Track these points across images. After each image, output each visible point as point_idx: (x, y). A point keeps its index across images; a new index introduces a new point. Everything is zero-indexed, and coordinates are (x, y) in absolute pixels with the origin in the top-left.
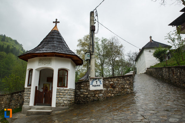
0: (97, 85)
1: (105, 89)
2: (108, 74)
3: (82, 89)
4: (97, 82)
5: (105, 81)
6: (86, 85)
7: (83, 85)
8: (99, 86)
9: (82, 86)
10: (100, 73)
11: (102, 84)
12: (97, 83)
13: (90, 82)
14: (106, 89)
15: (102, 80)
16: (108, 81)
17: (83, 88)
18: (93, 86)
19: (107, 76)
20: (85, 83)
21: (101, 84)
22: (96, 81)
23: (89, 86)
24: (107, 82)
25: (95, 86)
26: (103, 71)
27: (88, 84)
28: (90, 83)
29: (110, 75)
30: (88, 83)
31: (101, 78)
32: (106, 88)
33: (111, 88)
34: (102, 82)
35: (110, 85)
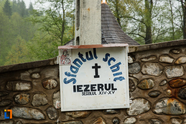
0: (100, 86)
1: (141, 105)
2: (168, 26)
3: (19, 105)
4: (96, 67)
5: (141, 64)
6: (44, 85)
7: (25, 87)
8: (111, 88)
9: (20, 92)
10: (142, 21)
11: (127, 78)
12: (97, 76)
13: (64, 69)
14: (146, 106)
15: (124, 60)
16: (157, 61)
17: (25, 98)
18: (77, 89)
19: (164, 32)
20: (36, 76)
21: (121, 79)
22: (93, 62)
23: (57, 89)
24: (152, 70)
25: (89, 89)
26: (149, 16)
27: (52, 82)
28: (62, 76)
29: (173, 28)
30: (51, 73)
31: (119, 49)
32: (146, 99)
33: (173, 102)
34: (124, 70)
35: (169, 83)
